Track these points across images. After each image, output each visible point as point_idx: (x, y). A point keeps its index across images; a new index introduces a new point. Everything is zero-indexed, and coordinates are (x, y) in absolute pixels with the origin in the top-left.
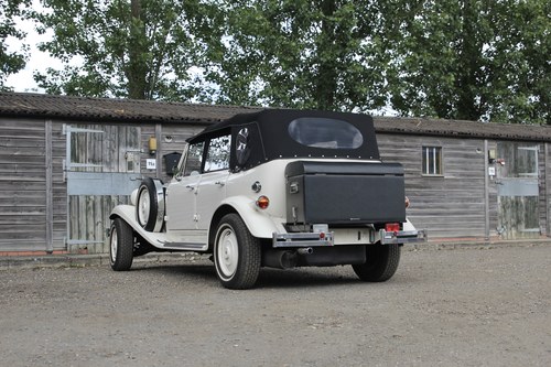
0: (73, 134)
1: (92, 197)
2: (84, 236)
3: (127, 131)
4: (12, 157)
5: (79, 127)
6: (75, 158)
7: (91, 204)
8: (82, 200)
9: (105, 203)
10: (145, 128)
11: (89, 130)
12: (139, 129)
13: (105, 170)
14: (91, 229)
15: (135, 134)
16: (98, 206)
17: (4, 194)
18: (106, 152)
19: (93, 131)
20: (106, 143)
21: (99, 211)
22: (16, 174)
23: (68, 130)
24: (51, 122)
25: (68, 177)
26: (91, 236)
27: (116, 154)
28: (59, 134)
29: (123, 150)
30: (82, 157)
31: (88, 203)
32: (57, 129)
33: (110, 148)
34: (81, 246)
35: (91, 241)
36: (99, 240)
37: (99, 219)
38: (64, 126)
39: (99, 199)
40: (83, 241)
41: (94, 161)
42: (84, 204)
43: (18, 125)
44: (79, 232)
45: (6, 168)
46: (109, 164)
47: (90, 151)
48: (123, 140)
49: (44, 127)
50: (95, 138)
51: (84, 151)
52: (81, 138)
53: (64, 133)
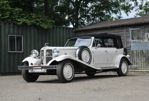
0: (132, 30)
1: (138, 51)
2: (136, 64)
5: (133, 28)
6: (133, 39)
7: (138, 53)
8: (135, 52)
9: (142, 53)
13: (141, 42)
14: (138, 61)
16: (140, 54)
18: (141, 36)
19: (137, 29)
20: (141, 32)
21: (140, 56)
25: (131, 45)
26: (138, 64)
27: (144, 36)
29: (146, 34)
30: (135, 38)
31: (137, 53)
32: (127, 30)
33: (143, 34)
34: (135, 67)
35: (138, 66)
36: (140, 66)
37: (140, 58)
38: (129, 28)
39: (140, 51)
40: (135, 66)
41: (138, 39)
42: (136, 53)
44: (135, 62)
46: (142, 39)
47: (137, 35)
48: (146, 30)
49: (124, 29)
50: (138, 31)
51: (135, 36)
52: (134, 32)
53: (129, 31)
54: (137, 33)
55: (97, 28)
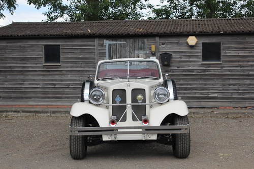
0: (110, 45)
3: (139, 42)
4: (79, 58)
5: (112, 41)
6: (111, 58)
10: (149, 39)
11: (118, 42)
12: (146, 40)
15: (144, 43)
17: (76, 77)
18: (127, 54)
19: (120, 43)
20: (127, 49)
22: (81, 67)
23: (107, 43)
24: (98, 39)
27: (133, 54)
28: (102, 45)
29: (136, 52)
30: (114, 57)
32: (101, 42)
33: (130, 52)
38: (105, 40)
43: (82, 42)
45: (76, 64)
47: (119, 53)
48: (137, 46)
49: (94, 41)
50: (121, 46)
51: (115, 54)
52: (114, 47)
53: (105, 44)
54: (119, 49)
55: (38, 35)
